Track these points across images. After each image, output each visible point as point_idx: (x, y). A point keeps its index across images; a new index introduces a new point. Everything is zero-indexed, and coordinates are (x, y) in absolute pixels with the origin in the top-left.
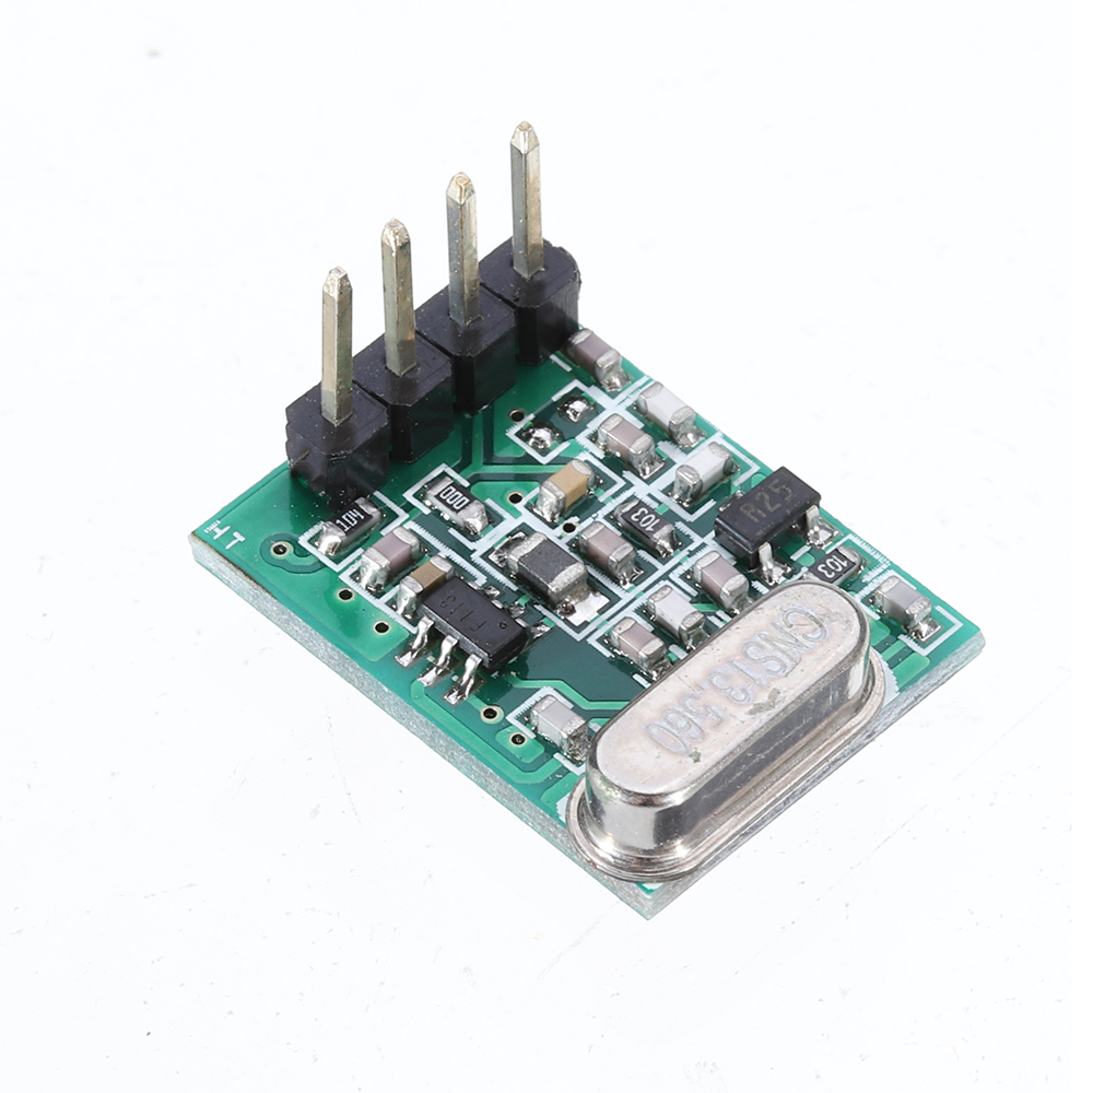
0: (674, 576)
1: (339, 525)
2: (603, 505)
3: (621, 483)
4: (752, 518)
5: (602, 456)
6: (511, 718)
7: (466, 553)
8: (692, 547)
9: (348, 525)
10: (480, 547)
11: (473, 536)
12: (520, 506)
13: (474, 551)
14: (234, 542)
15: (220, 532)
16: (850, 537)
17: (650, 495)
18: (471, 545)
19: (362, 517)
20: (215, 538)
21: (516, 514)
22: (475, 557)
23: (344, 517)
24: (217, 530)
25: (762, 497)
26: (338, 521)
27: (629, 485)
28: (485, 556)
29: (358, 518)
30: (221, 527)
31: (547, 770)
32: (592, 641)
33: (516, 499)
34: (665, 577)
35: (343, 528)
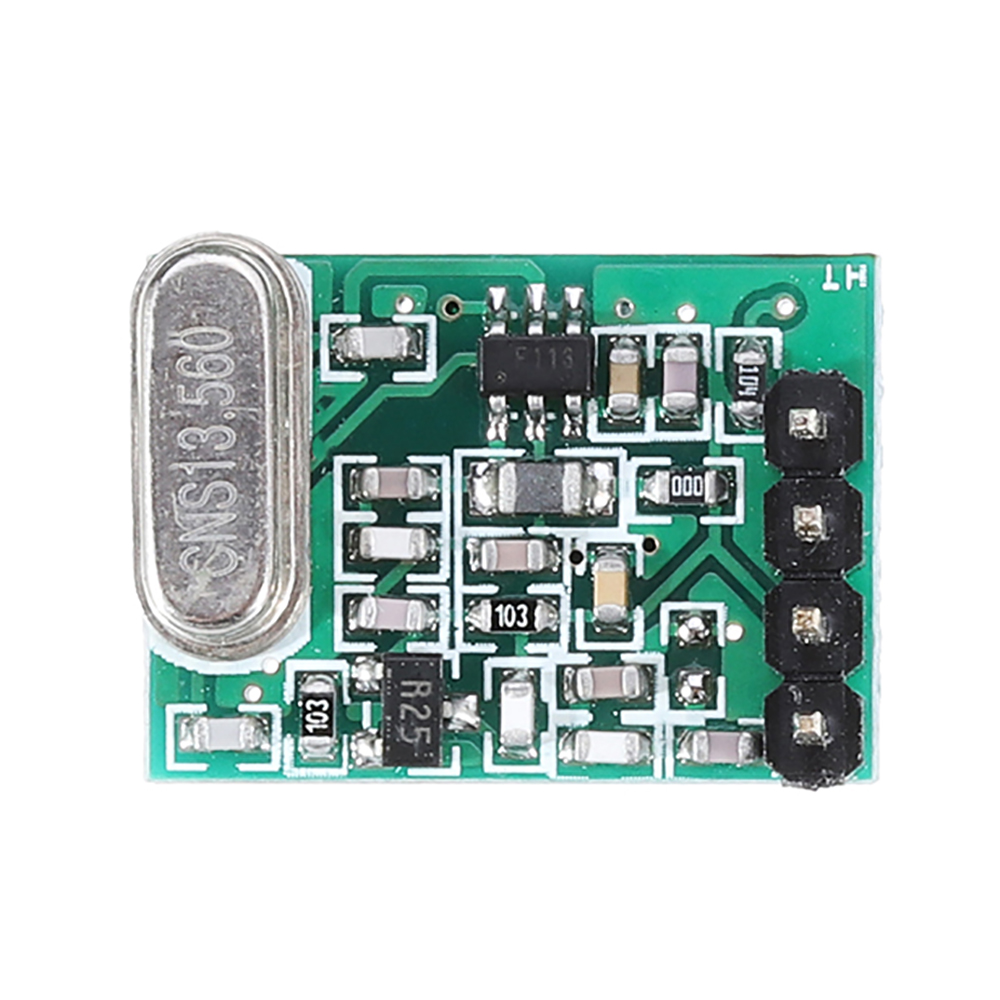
0: (444, 591)
1: (751, 367)
2: (574, 607)
3: (581, 644)
4: (410, 683)
5: (624, 657)
6: (431, 320)
7: (633, 450)
8: (459, 635)
9: (745, 374)
10: (629, 467)
11: (644, 472)
12: (638, 541)
13: (629, 458)
14: (829, 277)
15: (851, 276)
16: (343, 771)
17: (545, 655)
18: (638, 461)
19: (741, 393)
20: (849, 267)
21: (631, 529)
22: (622, 453)
23: (756, 379)
24: (855, 276)
25: (423, 712)
26: (756, 370)
27: (572, 648)
28: (615, 461)
29: (743, 388)
30: (856, 282)
31: (352, 297)
32: (444, 460)
33: (649, 545)
34: (450, 583)
35: (745, 367)
